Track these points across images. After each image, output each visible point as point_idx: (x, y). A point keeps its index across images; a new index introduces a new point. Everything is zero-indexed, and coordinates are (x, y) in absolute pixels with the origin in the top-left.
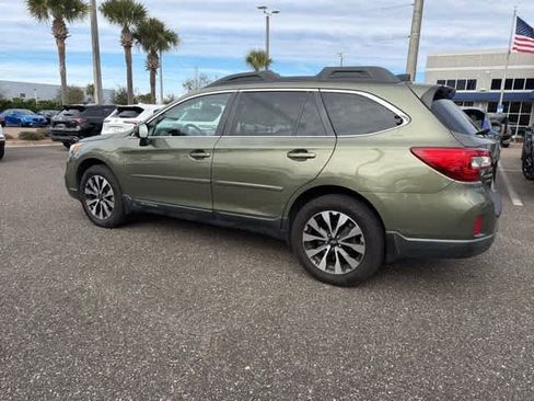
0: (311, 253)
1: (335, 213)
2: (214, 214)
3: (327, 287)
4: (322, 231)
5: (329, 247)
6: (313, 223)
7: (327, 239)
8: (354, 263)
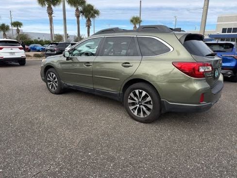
0: (131, 108)
1: (141, 91)
2: (94, 90)
3: (137, 123)
4: (135, 98)
5: (138, 106)
6: (132, 94)
7: (137, 102)
8: (148, 113)
